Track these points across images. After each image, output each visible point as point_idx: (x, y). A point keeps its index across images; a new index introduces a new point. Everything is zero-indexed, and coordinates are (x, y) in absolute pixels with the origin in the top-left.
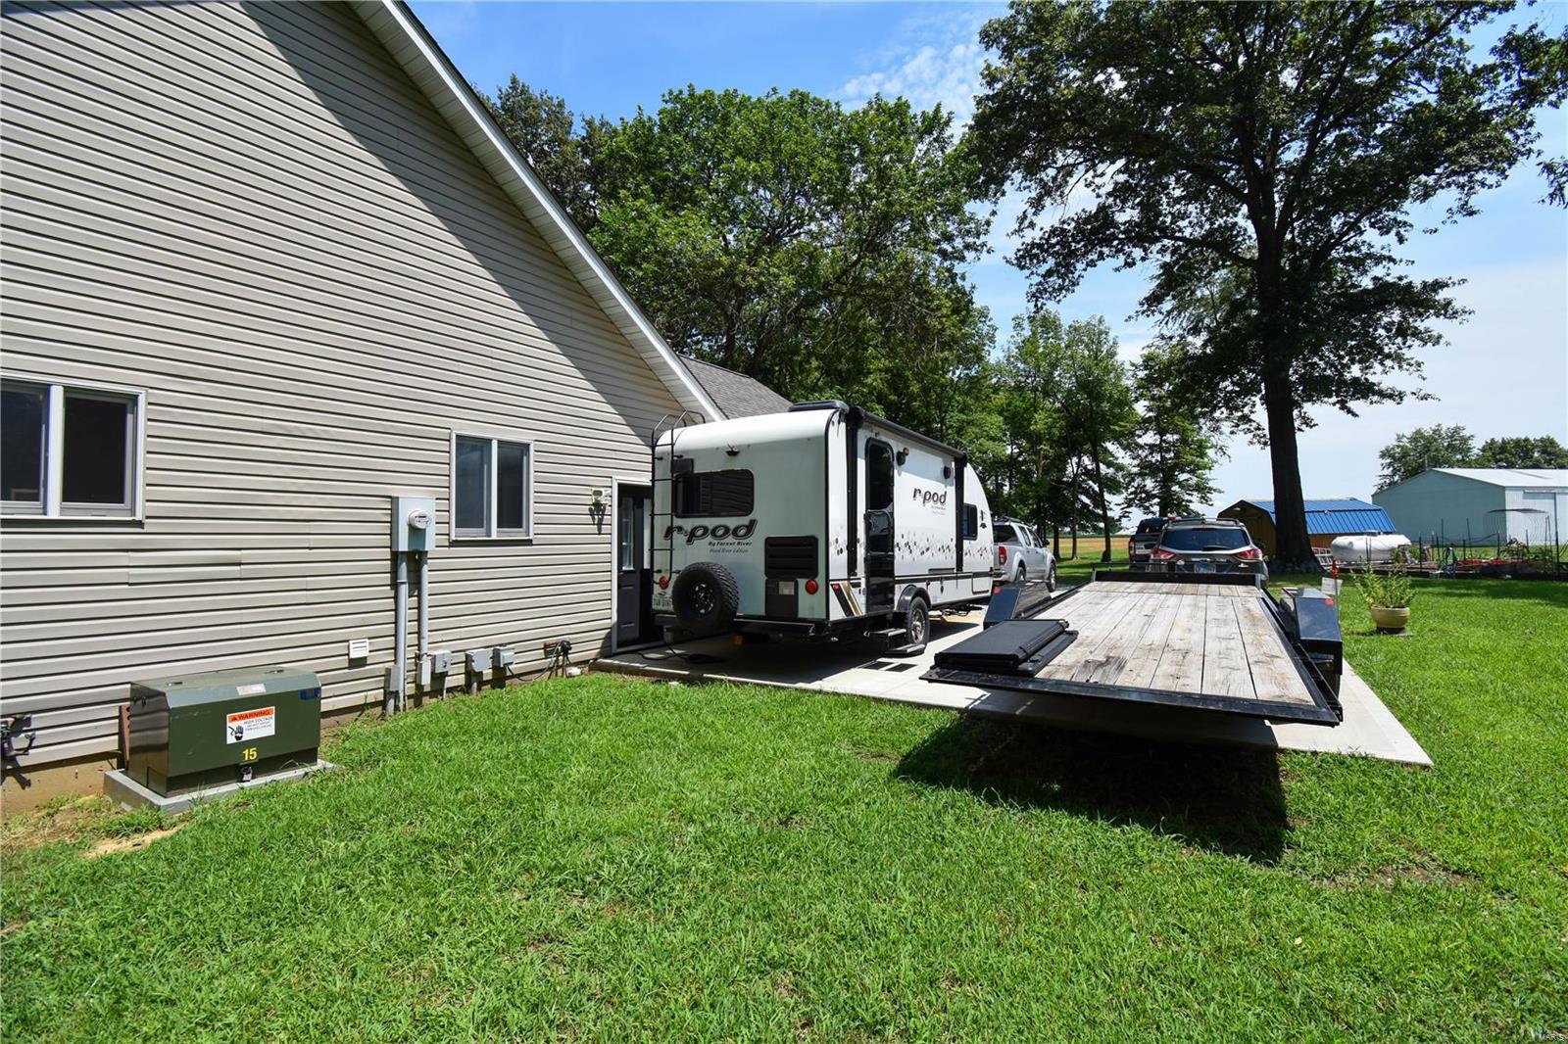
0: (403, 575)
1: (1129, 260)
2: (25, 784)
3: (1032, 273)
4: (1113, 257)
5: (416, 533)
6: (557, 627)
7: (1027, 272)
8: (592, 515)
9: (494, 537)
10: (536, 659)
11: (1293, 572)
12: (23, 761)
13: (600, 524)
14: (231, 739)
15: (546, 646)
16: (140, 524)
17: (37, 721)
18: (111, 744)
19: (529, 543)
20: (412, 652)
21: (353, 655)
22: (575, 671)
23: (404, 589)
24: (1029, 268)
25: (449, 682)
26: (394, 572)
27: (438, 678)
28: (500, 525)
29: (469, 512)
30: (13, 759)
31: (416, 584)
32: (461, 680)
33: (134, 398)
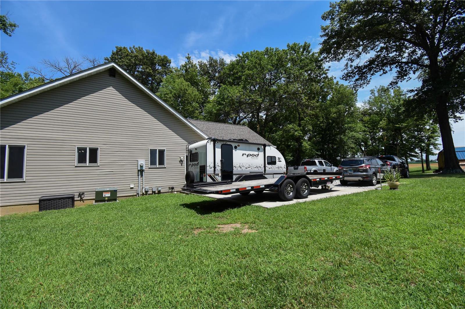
0: (139, 174)
1: (385, 72)
2: (84, 202)
3: (350, 81)
4: (379, 71)
5: (141, 167)
6: (171, 184)
7: (348, 81)
8: (180, 162)
9: (158, 167)
10: (167, 190)
11: (450, 173)
12: (83, 199)
13: (182, 164)
14: (104, 196)
15: (169, 188)
16: (99, 166)
17: (85, 193)
18: (94, 197)
19: (165, 168)
20: (141, 187)
21: (131, 187)
22: (175, 193)
23: (140, 176)
24: (348, 80)
25: (149, 193)
26: (138, 173)
27: (146, 192)
28: (159, 165)
29: (153, 162)
30: (82, 198)
31: (142, 175)
32: (151, 192)
33: (98, 148)
